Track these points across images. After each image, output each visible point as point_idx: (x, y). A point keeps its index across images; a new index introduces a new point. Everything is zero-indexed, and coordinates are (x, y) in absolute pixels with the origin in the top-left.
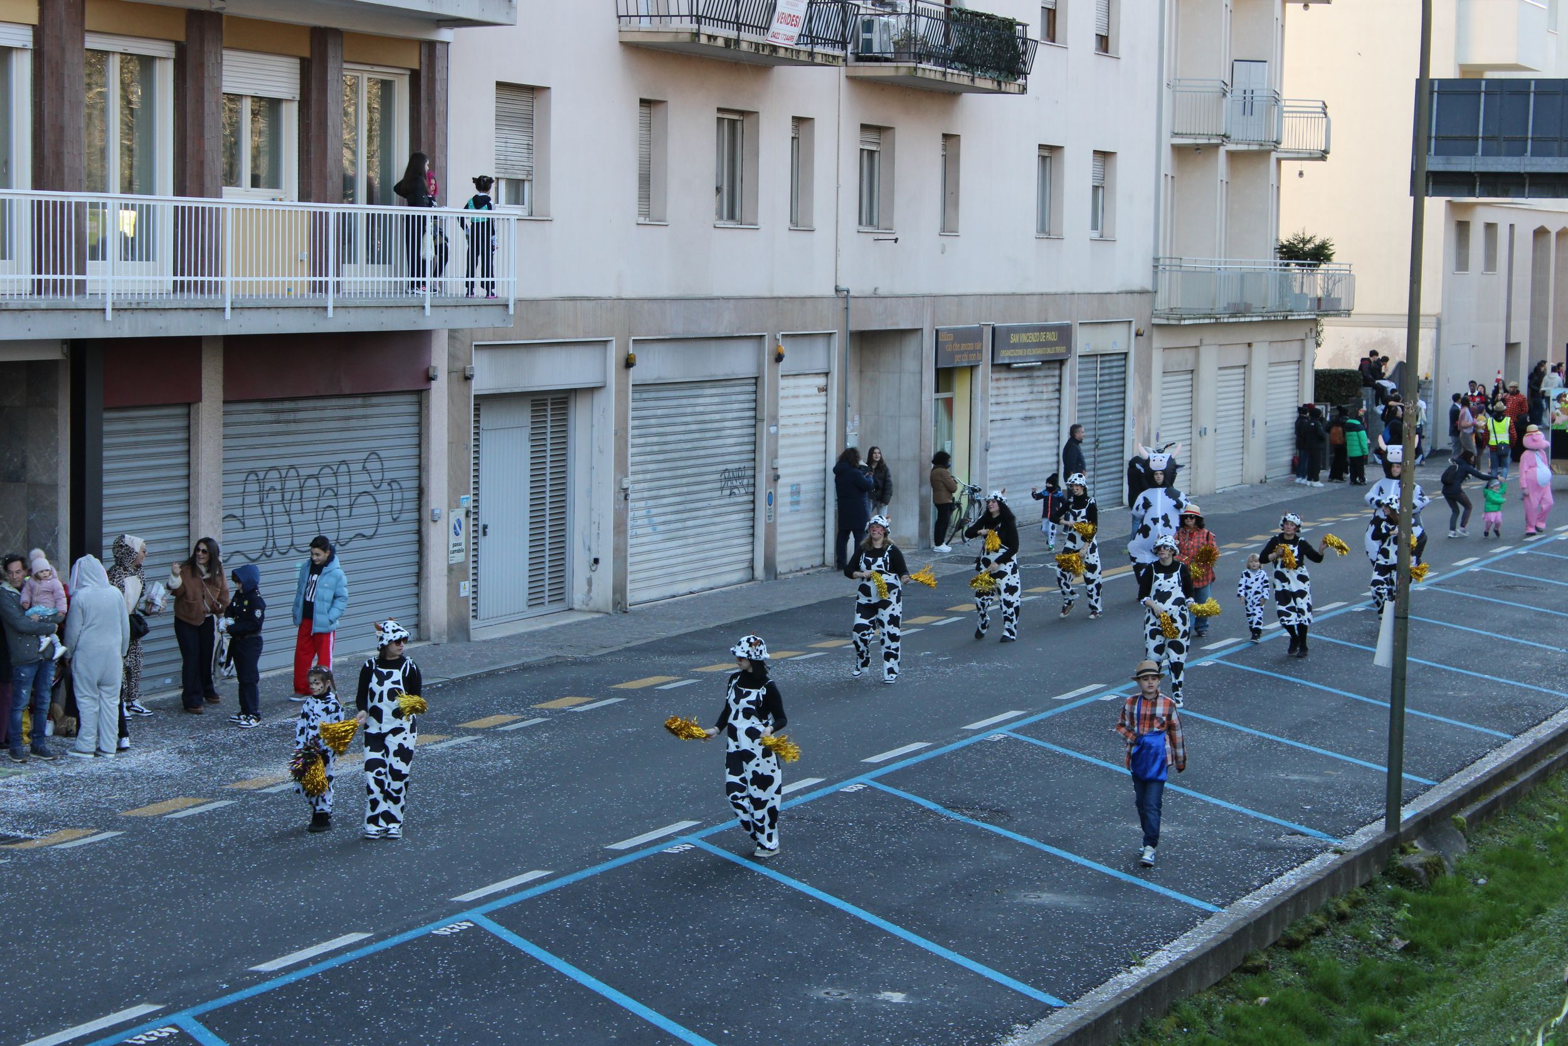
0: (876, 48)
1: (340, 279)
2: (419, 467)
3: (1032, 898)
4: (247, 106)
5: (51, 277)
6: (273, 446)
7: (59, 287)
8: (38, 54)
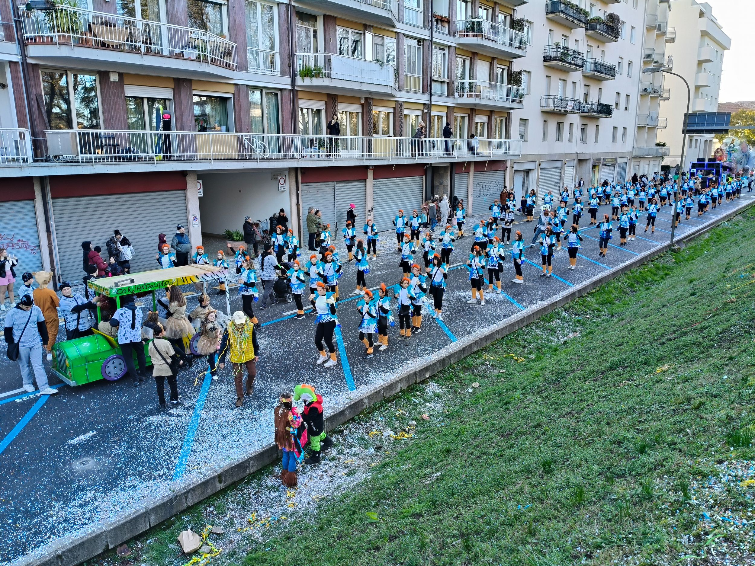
0: (585, 111)
1: (493, 152)
4: (479, 124)
6: (481, 179)
8: (447, 117)
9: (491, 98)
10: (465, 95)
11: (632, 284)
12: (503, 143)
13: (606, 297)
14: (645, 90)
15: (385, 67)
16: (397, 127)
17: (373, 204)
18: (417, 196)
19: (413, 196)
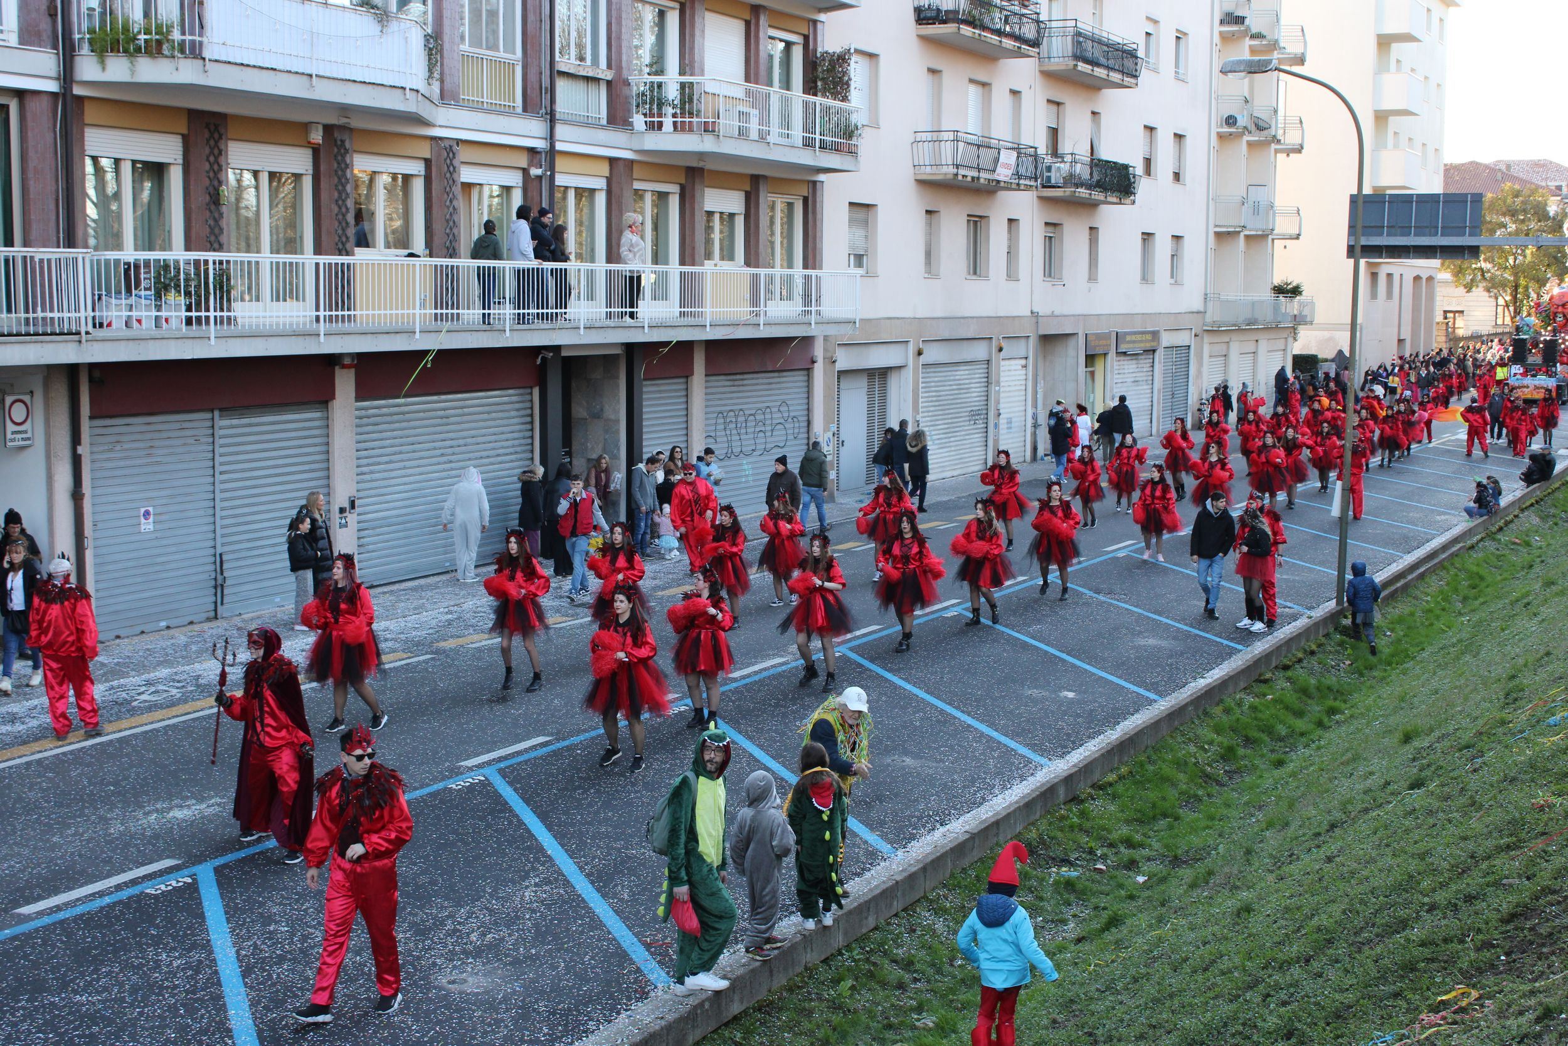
0: (1053, 181)
1: (766, 309)
2: (808, 410)
3: (1141, 642)
4: (717, 217)
5: (616, 310)
6: (731, 399)
8: (609, 192)
9: (754, 135)
10: (668, 122)
11: (1231, 750)
12: (799, 282)
13: (1152, 795)
14: (1231, 121)
15: (394, 26)
16: (437, 227)
17: (355, 486)
18: (513, 457)
19: (498, 455)
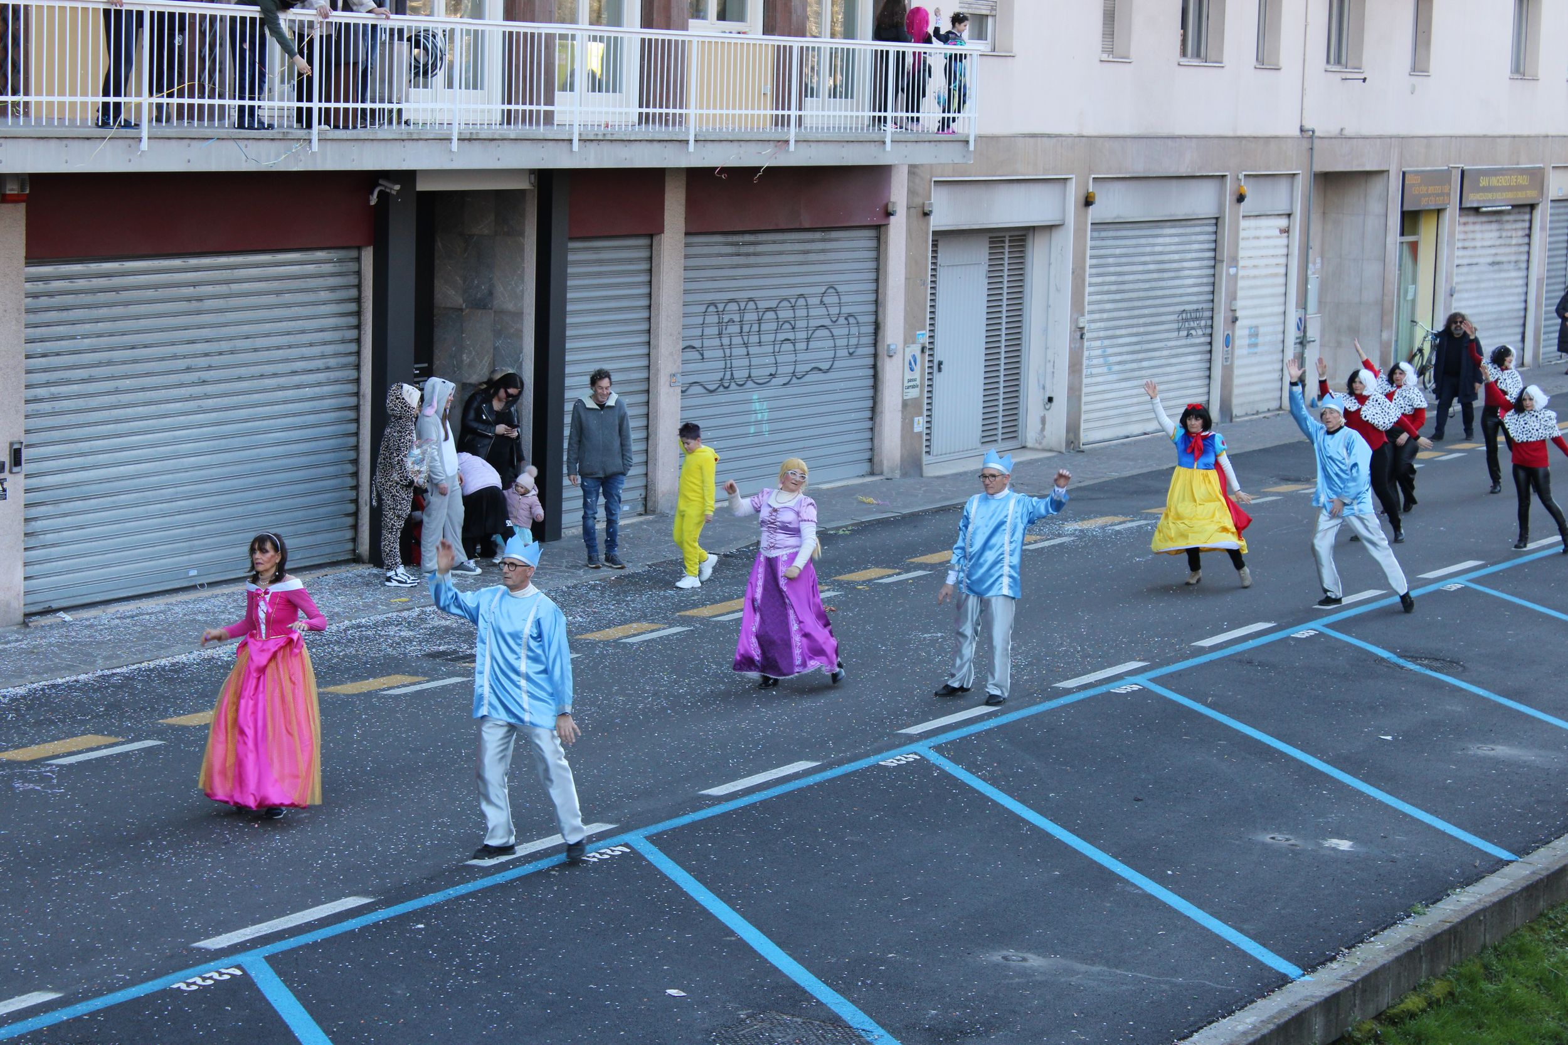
1: (802, 113)
2: (876, 302)
3: (1486, 750)
5: (521, 107)
6: (734, 278)
7: (528, 118)
17: (22, 424)
18: (321, 376)
19: (294, 373)
